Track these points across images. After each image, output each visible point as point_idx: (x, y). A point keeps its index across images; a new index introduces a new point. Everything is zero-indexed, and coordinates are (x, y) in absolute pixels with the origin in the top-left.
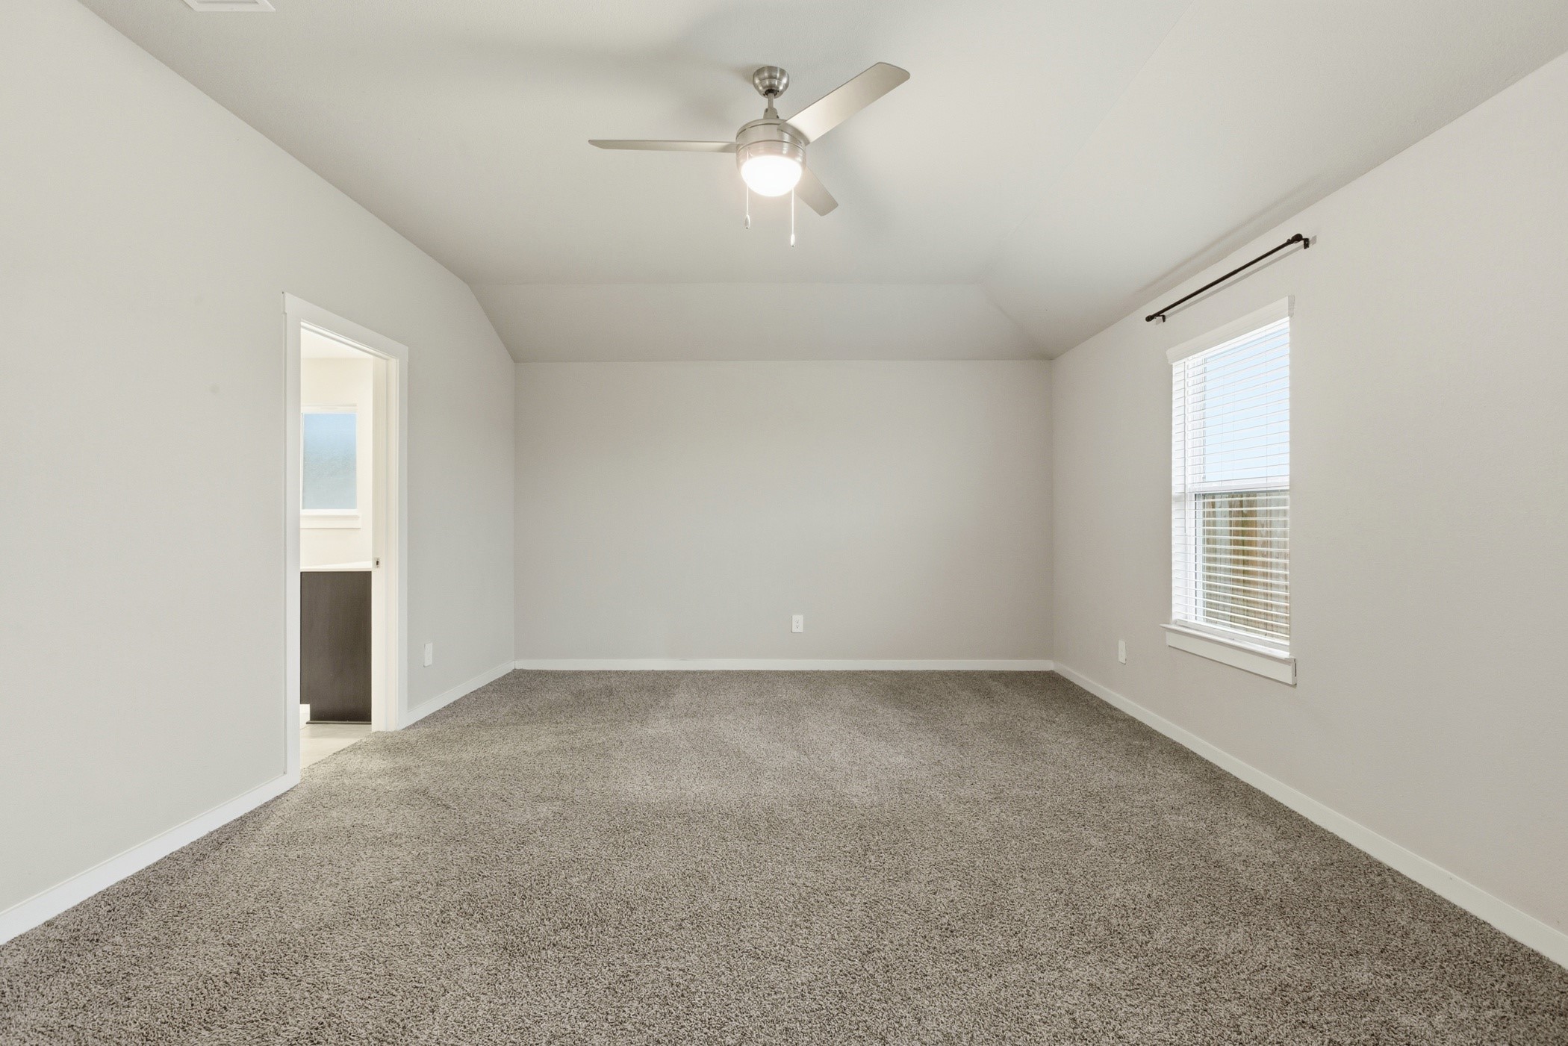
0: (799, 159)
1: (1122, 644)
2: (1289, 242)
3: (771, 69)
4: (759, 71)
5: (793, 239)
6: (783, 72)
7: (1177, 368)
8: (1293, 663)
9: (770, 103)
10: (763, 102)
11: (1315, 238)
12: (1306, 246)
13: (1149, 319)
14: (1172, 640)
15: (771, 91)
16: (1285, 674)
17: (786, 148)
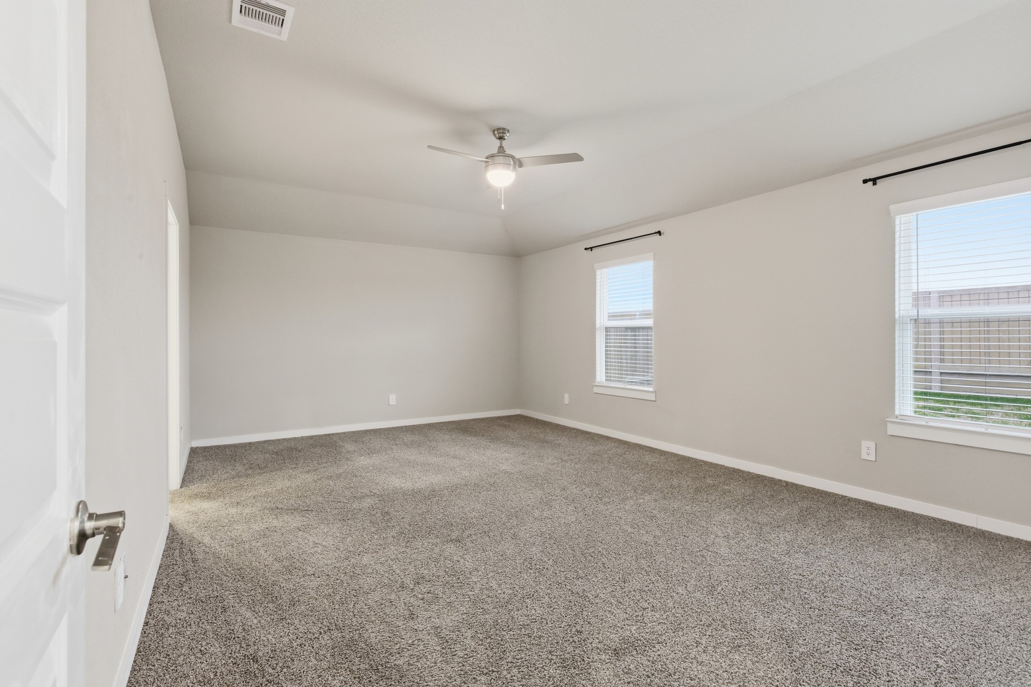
0: (515, 173)
1: (566, 396)
2: (656, 233)
3: (504, 129)
4: (498, 129)
5: (503, 207)
6: (508, 131)
7: (598, 273)
8: (655, 392)
9: (501, 143)
10: (498, 141)
11: (663, 233)
12: (660, 235)
13: (586, 249)
14: (596, 390)
15: (501, 138)
16: (652, 397)
17: (512, 167)
